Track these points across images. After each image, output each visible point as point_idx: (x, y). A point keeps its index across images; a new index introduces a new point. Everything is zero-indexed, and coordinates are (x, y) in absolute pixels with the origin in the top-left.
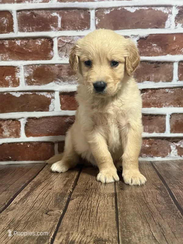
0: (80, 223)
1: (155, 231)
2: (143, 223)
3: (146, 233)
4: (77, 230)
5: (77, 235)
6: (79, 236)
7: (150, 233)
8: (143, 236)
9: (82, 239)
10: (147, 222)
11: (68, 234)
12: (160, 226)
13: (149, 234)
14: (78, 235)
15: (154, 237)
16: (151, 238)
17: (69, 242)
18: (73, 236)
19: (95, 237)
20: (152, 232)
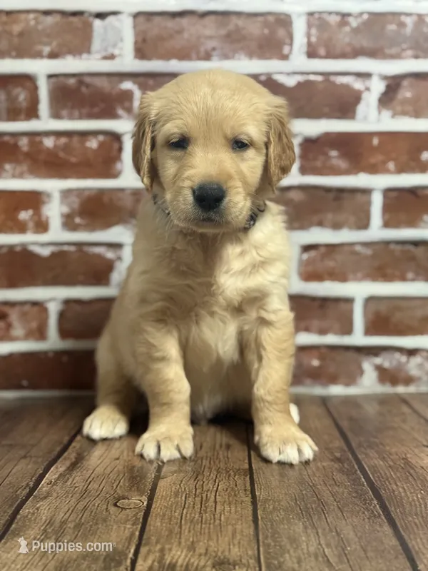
0: (183, 527)
1: (328, 545)
2: (306, 528)
3: (312, 549)
4: (180, 543)
5: (179, 553)
6: (183, 554)
7: (319, 549)
8: (306, 556)
9: (190, 559)
10: (314, 526)
11: (162, 551)
12: (338, 534)
13: (317, 551)
14: (182, 552)
15: (327, 557)
16: (320, 559)
17: (166, 567)
18: (172, 555)
19: (215, 557)
20: (324, 546)
